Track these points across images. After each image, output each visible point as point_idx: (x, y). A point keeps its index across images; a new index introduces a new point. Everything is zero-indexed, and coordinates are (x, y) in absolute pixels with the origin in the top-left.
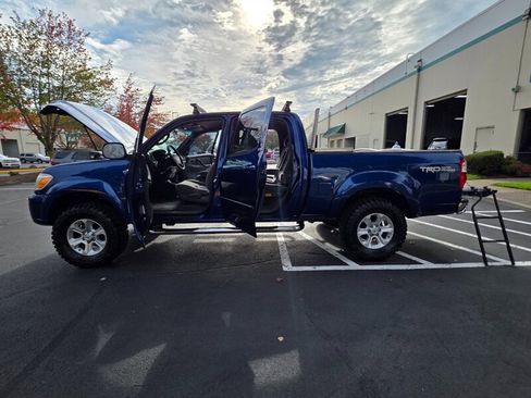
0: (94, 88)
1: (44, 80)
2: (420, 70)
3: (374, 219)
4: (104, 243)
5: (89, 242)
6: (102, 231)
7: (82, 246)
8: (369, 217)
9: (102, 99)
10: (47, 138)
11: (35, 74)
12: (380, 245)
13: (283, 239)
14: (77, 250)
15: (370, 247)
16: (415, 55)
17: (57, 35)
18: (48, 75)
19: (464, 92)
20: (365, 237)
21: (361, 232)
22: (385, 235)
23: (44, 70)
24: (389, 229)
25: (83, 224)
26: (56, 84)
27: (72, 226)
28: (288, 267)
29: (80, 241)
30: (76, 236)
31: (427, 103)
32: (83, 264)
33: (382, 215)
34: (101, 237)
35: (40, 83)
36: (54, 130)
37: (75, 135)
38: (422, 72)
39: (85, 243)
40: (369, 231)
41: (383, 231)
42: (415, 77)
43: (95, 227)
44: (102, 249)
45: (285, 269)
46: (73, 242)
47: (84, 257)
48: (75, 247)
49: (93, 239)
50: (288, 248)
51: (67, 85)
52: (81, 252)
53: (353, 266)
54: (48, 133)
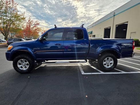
0: (20, 20)
1: (5, 18)
2: (114, 16)
3: (108, 59)
4: (28, 66)
5: (24, 66)
6: (28, 63)
7: (22, 67)
8: (106, 58)
9: (22, 23)
10: (6, 35)
11: (2, 16)
12: (110, 67)
13: (80, 65)
14: (20, 68)
15: (107, 67)
16: (113, 11)
17: (9, 4)
18: (6, 16)
19: (127, 22)
20: (105, 64)
21: (104, 63)
22: (111, 64)
23: (5, 15)
24: (112, 62)
25: (22, 60)
26: (9, 19)
27: (19, 61)
28: (83, 73)
29: (21, 66)
30: (20, 64)
31: (116, 25)
32: (22, 72)
33: (110, 58)
34: (27, 64)
35: (4, 18)
36: (8, 32)
37: (14, 34)
38: (115, 16)
39: (23, 66)
40: (106, 62)
41: (110, 62)
42: (113, 18)
43: (26, 61)
44: (28, 68)
45: (82, 74)
46: (19, 66)
47: (22, 71)
48: (20, 67)
49: (25, 65)
50: (82, 67)
51: (12, 19)
52: (21, 69)
53: (102, 73)
54: (6, 33)
